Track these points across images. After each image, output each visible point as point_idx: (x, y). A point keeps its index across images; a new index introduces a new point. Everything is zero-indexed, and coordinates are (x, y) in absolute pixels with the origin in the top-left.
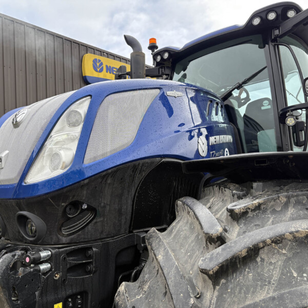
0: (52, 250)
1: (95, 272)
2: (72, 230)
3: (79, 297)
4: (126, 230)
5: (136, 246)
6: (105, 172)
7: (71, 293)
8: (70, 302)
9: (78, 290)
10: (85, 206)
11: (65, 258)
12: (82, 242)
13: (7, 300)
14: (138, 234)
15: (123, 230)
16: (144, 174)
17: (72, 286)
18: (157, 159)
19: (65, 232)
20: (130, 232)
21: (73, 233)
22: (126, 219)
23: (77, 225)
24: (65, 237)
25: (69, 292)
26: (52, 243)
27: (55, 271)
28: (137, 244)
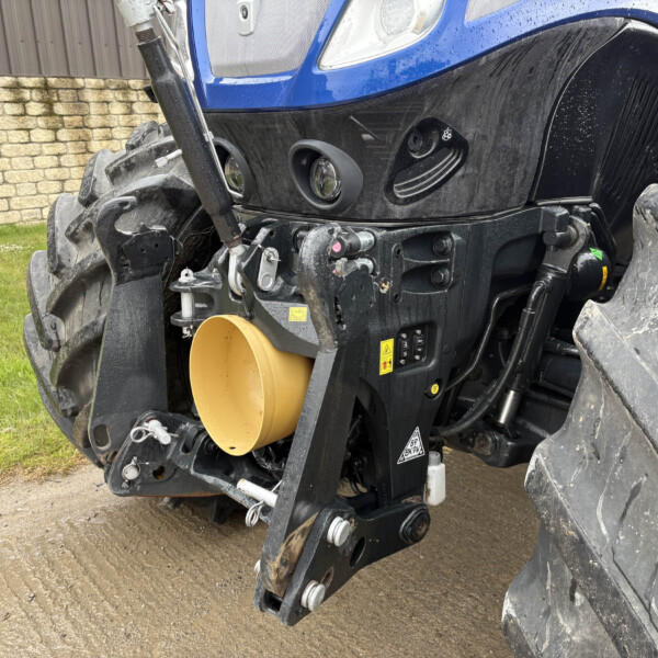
0: (375, 232)
1: (454, 285)
2: (414, 191)
3: (418, 332)
4: (521, 199)
5: (540, 237)
6: (509, 46)
7: (408, 323)
8: (404, 339)
9: (420, 319)
10: (447, 135)
11: (399, 252)
12: (433, 219)
13: (327, 320)
14: (548, 208)
15: (514, 199)
16: (580, 61)
17: (409, 309)
18: (618, 19)
19: (400, 194)
20: (530, 204)
21: (417, 198)
22: (526, 172)
23: (423, 179)
24: (399, 205)
25: (405, 320)
26: (373, 218)
27: (382, 275)
28: (543, 232)
